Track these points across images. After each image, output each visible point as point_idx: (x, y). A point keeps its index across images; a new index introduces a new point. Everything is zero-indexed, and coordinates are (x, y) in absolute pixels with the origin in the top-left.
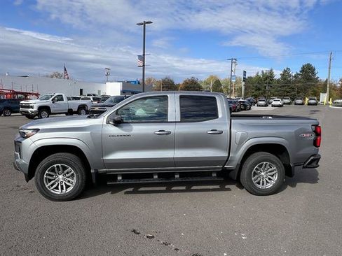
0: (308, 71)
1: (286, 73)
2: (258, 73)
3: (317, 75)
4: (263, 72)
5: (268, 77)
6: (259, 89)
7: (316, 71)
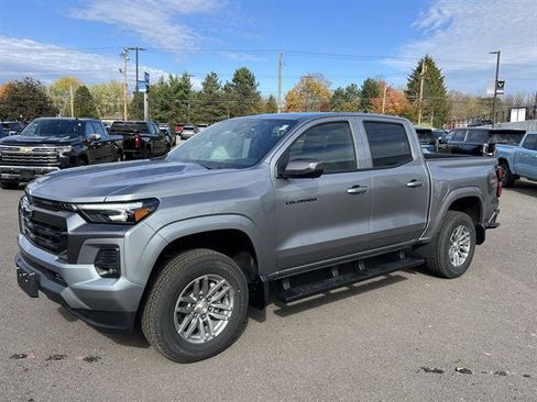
0: (244, 80)
1: (210, 81)
2: (162, 78)
3: (258, 89)
4: (171, 77)
5: (182, 87)
6: (167, 108)
7: (256, 82)
